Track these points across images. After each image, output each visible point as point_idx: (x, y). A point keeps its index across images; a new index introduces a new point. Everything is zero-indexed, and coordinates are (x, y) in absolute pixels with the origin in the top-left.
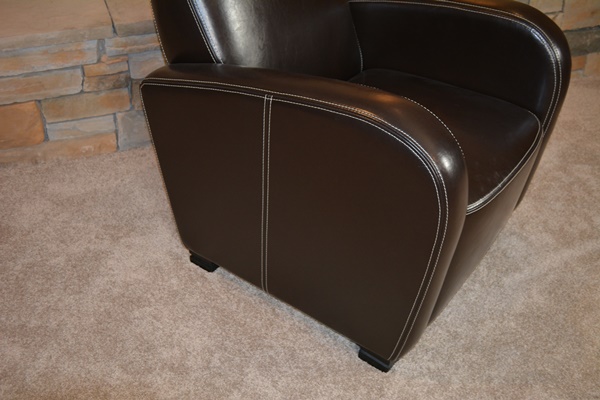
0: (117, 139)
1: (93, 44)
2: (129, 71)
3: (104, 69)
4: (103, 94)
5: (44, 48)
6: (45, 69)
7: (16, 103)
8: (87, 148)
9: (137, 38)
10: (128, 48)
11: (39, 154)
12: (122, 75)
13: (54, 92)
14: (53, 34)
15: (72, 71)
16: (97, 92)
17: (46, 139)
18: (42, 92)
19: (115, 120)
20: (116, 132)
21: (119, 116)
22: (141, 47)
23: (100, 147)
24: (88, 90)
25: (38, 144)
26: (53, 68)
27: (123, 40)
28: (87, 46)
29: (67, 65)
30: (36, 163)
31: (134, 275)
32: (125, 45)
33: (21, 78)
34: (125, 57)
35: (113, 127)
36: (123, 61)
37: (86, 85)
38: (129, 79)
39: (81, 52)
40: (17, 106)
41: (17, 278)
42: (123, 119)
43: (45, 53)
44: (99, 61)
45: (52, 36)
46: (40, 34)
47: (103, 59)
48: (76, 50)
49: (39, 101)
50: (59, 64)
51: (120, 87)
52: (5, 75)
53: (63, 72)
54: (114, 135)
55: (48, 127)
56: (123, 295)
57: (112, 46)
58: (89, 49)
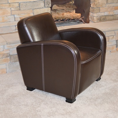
0: (6, 70)
1: (2, 46)
2: (10, 53)
3: (5, 52)
4: (4, 59)
9: (12, 45)
12: (8, 54)
16: (2, 58)
19: (6, 65)
20: (6, 68)
21: (7, 64)
22: (13, 47)
23: (2, 72)
27: (9, 45)
31: (14, 93)
32: (9, 47)
34: (9, 50)
38: (10, 55)
44: (3, 51)
51: (8, 57)
56: (12, 96)
57: (6, 47)
58: (1, 48)
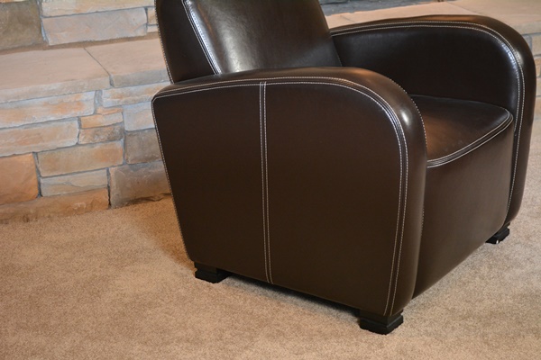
0: (109, 195)
1: (91, 95)
2: (123, 122)
3: (102, 120)
4: (97, 147)
5: (46, 99)
6: (45, 120)
7: (15, 155)
8: (79, 204)
9: (132, 89)
10: (124, 99)
11: (32, 211)
12: (117, 127)
13: (51, 144)
14: (55, 86)
15: (69, 123)
16: (92, 144)
17: (40, 194)
18: (40, 144)
19: (108, 174)
20: (109, 188)
21: (112, 170)
22: (137, 98)
23: (92, 204)
24: (83, 143)
25: (32, 200)
26: (52, 119)
27: (119, 91)
28: (86, 98)
29: (65, 117)
30: (28, 220)
31: (143, 289)
32: (121, 97)
33: (22, 129)
34: (118, 108)
35: (105, 182)
36: (118, 112)
37: (82, 137)
38: (123, 131)
39: (80, 104)
40: (16, 158)
41: (30, 297)
42: (116, 173)
43: (46, 104)
44: (95, 113)
45: (55, 88)
46: (43, 86)
47: (100, 110)
48: (75, 101)
49: (37, 153)
50: (58, 116)
51: (114, 140)
52: (7, 126)
53: (61, 123)
54: (107, 191)
55: (42, 181)
56: (135, 302)
57: (108, 98)
58: (87, 100)
